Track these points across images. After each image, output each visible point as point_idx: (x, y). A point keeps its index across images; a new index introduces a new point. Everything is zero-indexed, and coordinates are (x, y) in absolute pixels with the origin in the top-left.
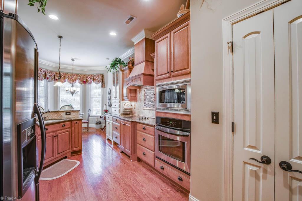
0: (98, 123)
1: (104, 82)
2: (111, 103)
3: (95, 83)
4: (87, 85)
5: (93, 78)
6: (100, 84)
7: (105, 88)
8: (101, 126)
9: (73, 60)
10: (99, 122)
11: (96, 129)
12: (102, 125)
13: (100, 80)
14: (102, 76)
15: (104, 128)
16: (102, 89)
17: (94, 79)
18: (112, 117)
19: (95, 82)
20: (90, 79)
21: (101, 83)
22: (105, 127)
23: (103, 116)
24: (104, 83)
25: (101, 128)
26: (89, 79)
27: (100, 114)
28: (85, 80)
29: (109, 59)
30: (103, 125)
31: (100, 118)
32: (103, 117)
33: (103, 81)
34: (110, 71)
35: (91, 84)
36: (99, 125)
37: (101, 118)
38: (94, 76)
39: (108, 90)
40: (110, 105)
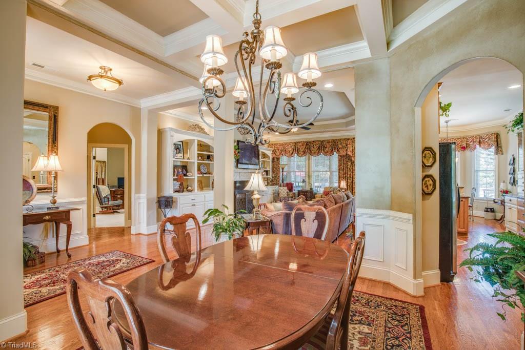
0: (489, 210)
1: (499, 145)
2: (516, 179)
3: (483, 148)
4: (467, 152)
5: (478, 140)
6: (493, 149)
7: (502, 154)
8: (495, 216)
9: (447, 122)
10: (491, 209)
11: (485, 219)
12: (497, 214)
13: (492, 143)
14: (497, 136)
15: (501, 219)
16: (497, 156)
17: (480, 142)
18: (516, 199)
19: (482, 146)
20: (474, 142)
21: (494, 147)
22: (503, 218)
23: (500, 199)
24: (501, 147)
25: (495, 219)
26: (471, 143)
27: (492, 196)
28: (465, 145)
29: (509, 110)
30: (499, 216)
31: (493, 202)
32: (500, 202)
33: (499, 143)
34: (513, 131)
35: (475, 151)
36: (490, 214)
37: (495, 202)
38: (481, 137)
39: (510, 158)
40: (514, 182)
